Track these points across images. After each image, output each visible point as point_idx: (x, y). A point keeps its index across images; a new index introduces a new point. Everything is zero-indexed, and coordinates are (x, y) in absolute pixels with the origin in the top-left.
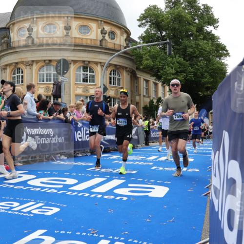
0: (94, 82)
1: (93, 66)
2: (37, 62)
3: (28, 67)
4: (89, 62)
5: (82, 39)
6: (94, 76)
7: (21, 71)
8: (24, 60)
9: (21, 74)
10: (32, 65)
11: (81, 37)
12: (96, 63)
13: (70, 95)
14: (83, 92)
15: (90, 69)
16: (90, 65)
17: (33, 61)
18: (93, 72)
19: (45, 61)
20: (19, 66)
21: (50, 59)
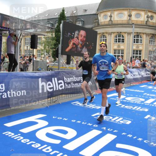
0: (141, 43)
1: (142, 35)
2: (114, 33)
3: (109, 35)
4: (140, 33)
5: (137, 21)
6: (142, 40)
7: (105, 37)
8: (108, 32)
9: (105, 38)
10: (111, 34)
11: (136, 20)
12: (144, 33)
13: (130, 49)
14: (136, 48)
15: (140, 36)
16: (140, 34)
17: (112, 32)
18: (142, 38)
19: (118, 32)
20: (104, 34)
21: (121, 31)
